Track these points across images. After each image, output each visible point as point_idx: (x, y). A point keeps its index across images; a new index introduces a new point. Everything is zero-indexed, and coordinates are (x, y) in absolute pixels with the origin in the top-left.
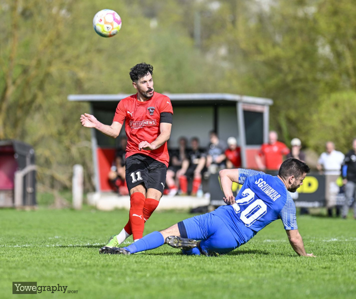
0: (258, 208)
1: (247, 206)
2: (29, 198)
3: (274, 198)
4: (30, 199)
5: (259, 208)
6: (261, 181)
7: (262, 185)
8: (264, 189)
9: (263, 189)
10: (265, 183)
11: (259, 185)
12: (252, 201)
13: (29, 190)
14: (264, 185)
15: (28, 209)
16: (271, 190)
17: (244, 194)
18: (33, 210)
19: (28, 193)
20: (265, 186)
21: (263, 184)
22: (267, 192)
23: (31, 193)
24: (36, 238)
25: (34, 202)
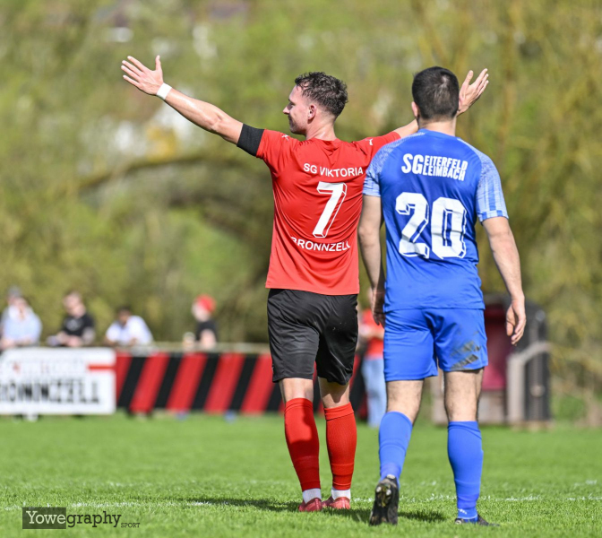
0: (448, 217)
1: (428, 228)
2: (536, 408)
3: (458, 174)
4: (538, 407)
5: (450, 216)
6: (411, 162)
7: (420, 166)
8: (430, 170)
9: (427, 171)
10: (420, 157)
11: (415, 172)
12: (429, 213)
13: (537, 390)
14: (423, 163)
15: (535, 427)
16: (444, 163)
17: (404, 209)
18: (544, 431)
19: (533, 397)
20: (426, 164)
21: (419, 162)
22: (439, 172)
23: (539, 398)
24: (550, 482)
25: (546, 415)
